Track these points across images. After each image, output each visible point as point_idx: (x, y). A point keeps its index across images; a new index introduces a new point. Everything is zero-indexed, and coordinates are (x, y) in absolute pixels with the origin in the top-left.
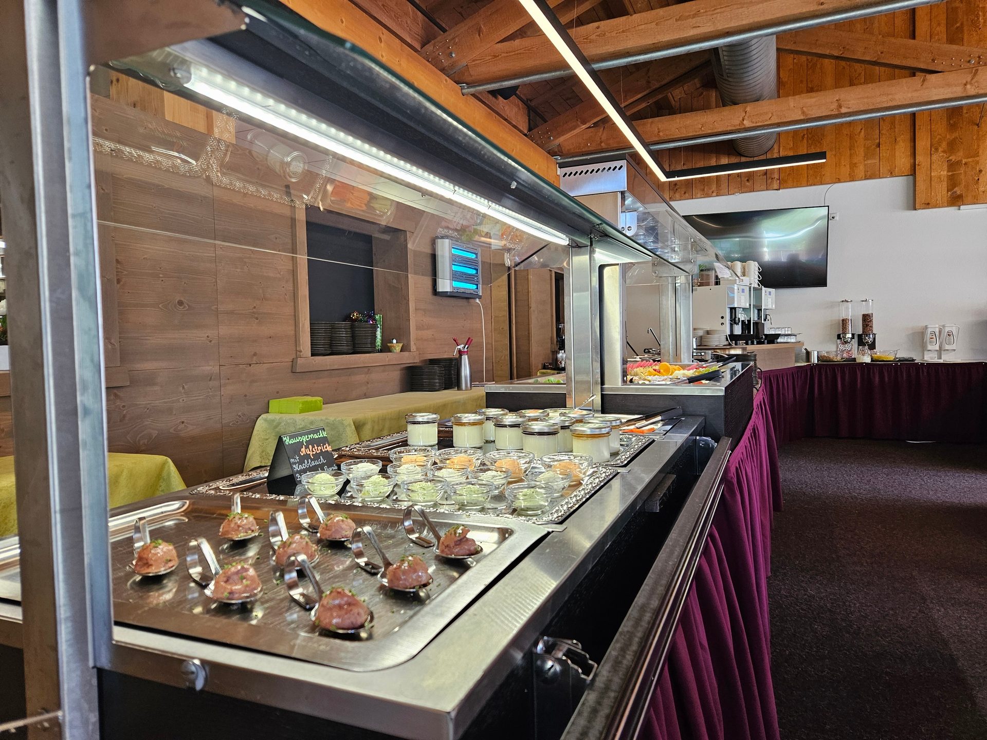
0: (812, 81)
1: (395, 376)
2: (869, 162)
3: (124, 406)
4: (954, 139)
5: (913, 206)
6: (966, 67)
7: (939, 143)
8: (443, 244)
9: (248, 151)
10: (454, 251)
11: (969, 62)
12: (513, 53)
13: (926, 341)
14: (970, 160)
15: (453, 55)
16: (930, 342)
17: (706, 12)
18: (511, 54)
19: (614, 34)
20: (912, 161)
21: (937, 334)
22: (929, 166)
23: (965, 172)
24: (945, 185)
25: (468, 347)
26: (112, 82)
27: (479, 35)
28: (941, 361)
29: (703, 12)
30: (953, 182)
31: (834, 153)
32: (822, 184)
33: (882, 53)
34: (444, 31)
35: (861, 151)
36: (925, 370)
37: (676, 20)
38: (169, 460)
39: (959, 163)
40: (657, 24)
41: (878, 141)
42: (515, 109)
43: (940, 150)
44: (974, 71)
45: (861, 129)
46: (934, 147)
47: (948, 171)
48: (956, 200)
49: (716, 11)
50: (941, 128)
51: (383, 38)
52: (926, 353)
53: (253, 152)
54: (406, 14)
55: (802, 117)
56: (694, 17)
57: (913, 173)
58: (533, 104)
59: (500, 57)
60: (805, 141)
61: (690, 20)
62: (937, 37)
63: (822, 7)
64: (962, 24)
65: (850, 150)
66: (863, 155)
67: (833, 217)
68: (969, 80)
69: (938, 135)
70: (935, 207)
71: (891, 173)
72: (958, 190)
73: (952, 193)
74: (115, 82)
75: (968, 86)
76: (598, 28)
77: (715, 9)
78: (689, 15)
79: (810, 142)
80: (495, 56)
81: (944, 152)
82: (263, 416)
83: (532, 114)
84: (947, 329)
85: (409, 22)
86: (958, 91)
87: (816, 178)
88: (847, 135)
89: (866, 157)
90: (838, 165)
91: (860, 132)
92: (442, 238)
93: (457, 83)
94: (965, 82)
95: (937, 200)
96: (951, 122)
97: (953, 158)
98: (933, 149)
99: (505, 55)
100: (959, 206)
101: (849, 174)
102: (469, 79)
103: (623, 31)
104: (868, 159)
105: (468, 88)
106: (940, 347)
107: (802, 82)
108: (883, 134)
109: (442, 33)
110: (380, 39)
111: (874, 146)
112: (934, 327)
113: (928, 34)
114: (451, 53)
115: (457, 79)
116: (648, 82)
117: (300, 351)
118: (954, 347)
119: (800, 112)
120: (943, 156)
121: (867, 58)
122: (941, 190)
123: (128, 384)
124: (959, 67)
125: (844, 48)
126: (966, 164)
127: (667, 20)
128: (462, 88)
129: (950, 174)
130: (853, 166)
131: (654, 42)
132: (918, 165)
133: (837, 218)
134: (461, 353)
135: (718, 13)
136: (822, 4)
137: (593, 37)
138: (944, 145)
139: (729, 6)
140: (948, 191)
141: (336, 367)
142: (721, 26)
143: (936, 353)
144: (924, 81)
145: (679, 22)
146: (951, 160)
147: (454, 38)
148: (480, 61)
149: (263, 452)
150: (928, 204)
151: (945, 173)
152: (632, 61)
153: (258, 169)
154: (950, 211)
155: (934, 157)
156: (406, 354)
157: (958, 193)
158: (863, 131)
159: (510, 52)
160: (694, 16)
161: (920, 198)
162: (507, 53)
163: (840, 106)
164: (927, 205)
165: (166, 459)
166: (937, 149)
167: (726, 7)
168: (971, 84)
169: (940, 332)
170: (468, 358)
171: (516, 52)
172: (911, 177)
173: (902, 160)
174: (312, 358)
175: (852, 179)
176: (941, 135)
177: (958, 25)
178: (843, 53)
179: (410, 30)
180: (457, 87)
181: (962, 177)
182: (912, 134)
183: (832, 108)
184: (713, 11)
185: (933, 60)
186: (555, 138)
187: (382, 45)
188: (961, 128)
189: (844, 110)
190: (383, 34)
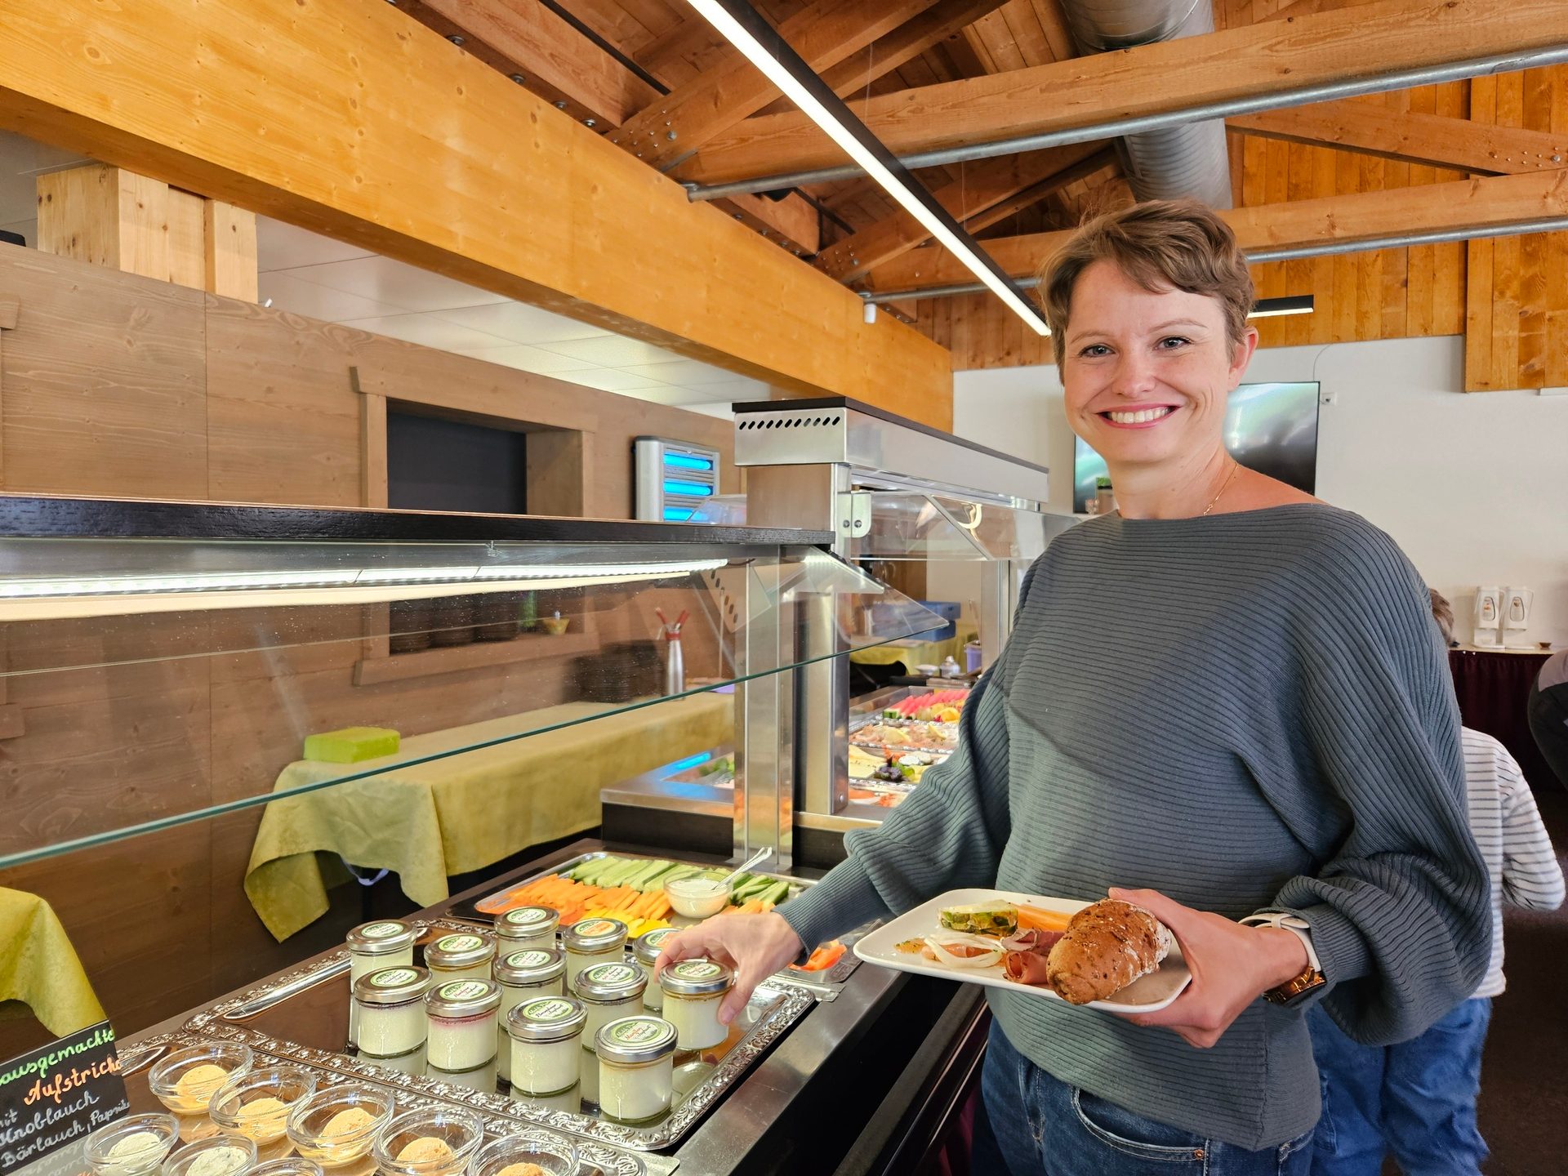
0: (1297, 174)
1: (553, 676)
2: (1389, 310)
3: (15, 771)
4: (1533, 278)
5: (1461, 385)
6: (1546, 168)
7: (1507, 282)
8: (648, 449)
9: (278, 314)
10: (667, 459)
11: (1552, 159)
12: (772, 136)
13: (1478, 612)
14: (1558, 313)
15: (674, 136)
16: (1484, 614)
17: (1091, 78)
18: (769, 137)
19: (938, 110)
20: (1461, 311)
21: (1497, 601)
22: (1489, 320)
23: (1550, 333)
24: (1514, 353)
25: (680, 628)
26: (40, 200)
27: (716, 104)
28: (1501, 649)
29: (1087, 79)
30: (1528, 349)
31: (1330, 293)
32: (1309, 343)
33: (1405, 139)
34: (665, 91)
35: (1375, 292)
36: (1473, 663)
37: (1042, 91)
38: (45, 904)
39: (1539, 317)
40: (1010, 96)
41: (1404, 276)
42: (795, 215)
43: (1508, 294)
44: (1559, 175)
45: (1377, 256)
46: (1498, 290)
47: (1522, 330)
48: (1533, 379)
49: (1108, 78)
50: (1510, 258)
51: (539, 114)
52: (1476, 632)
53: (287, 315)
54: (595, 67)
55: (1269, 243)
56: (1071, 87)
57: (1463, 330)
58: (827, 205)
59: (751, 141)
60: (1284, 272)
61: (1065, 91)
62: (1506, 107)
63: (1285, 77)
64: (1550, 86)
65: (1358, 289)
66: (1379, 297)
67: (1327, 400)
68: (1551, 188)
69: (1506, 268)
70: (1499, 388)
71: (1426, 330)
72: (1537, 363)
73: (1527, 367)
74: (45, 200)
75: (1550, 200)
76: (912, 98)
77: (1106, 75)
78: (1062, 84)
79: (1292, 274)
80: (743, 140)
81: (1515, 298)
82: (291, 766)
83: (826, 221)
84: (1513, 595)
85: (600, 82)
86: (1532, 208)
87: (1301, 334)
88: (1353, 264)
89: (1385, 301)
90: (1337, 314)
91: (1375, 260)
92: (648, 438)
93: (680, 181)
94: (1544, 192)
95: (1501, 378)
96: (1529, 249)
97: (1531, 309)
98: (1496, 293)
99: (760, 138)
100: (1539, 390)
101: (1356, 330)
102: (700, 177)
103: (954, 106)
104: (1388, 305)
105: (699, 190)
106: (1501, 624)
107: (1280, 173)
108: (1413, 265)
109: (661, 96)
110: (533, 116)
111: (1398, 285)
112: (1491, 590)
113: (1493, 101)
114: (668, 134)
115: (679, 175)
116: (1016, 176)
117: (369, 649)
118: (1523, 624)
119: (1266, 234)
120: (1512, 305)
121: (1381, 147)
122: (1509, 362)
123: (21, 733)
124: (1534, 167)
125: (1341, 129)
126: (1550, 319)
127: (1026, 89)
128: (689, 190)
129: (1524, 335)
130: (1362, 316)
131: (1003, 126)
132: (1472, 319)
133: (1334, 400)
134: (669, 637)
135: (1110, 82)
136: (1286, 71)
137: (904, 114)
138: (1515, 285)
139: (1129, 70)
140: (1520, 363)
141: (436, 671)
142: (1115, 104)
143: (1495, 632)
144: (1475, 188)
145: (1046, 94)
146: (1526, 312)
147: (674, 109)
148: (719, 147)
149: (285, 831)
150: (1486, 384)
151: (1516, 333)
152: (967, 156)
153: (298, 343)
154: (1524, 396)
155: (1499, 306)
156: (574, 638)
157: (1537, 367)
158: (1380, 259)
159: (766, 135)
160: (1072, 84)
161: (1474, 372)
162: (762, 135)
163: (1333, 227)
164: (1485, 386)
165: (39, 902)
166: (1502, 294)
167: (1123, 71)
168: (1554, 195)
169: (1501, 598)
170: (682, 646)
171: (777, 135)
172: (1460, 338)
173: (1445, 309)
174: (392, 658)
175: (1360, 336)
176: (1510, 270)
177: (1542, 87)
178: (1341, 138)
179: (602, 93)
180: (680, 189)
181: (1545, 340)
182: (1462, 266)
183: (1320, 228)
184: (1101, 77)
185: (1492, 154)
186: (863, 261)
187: (538, 126)
188: (1544, 259)
189: (1338, 233)
190: (539, 107)
